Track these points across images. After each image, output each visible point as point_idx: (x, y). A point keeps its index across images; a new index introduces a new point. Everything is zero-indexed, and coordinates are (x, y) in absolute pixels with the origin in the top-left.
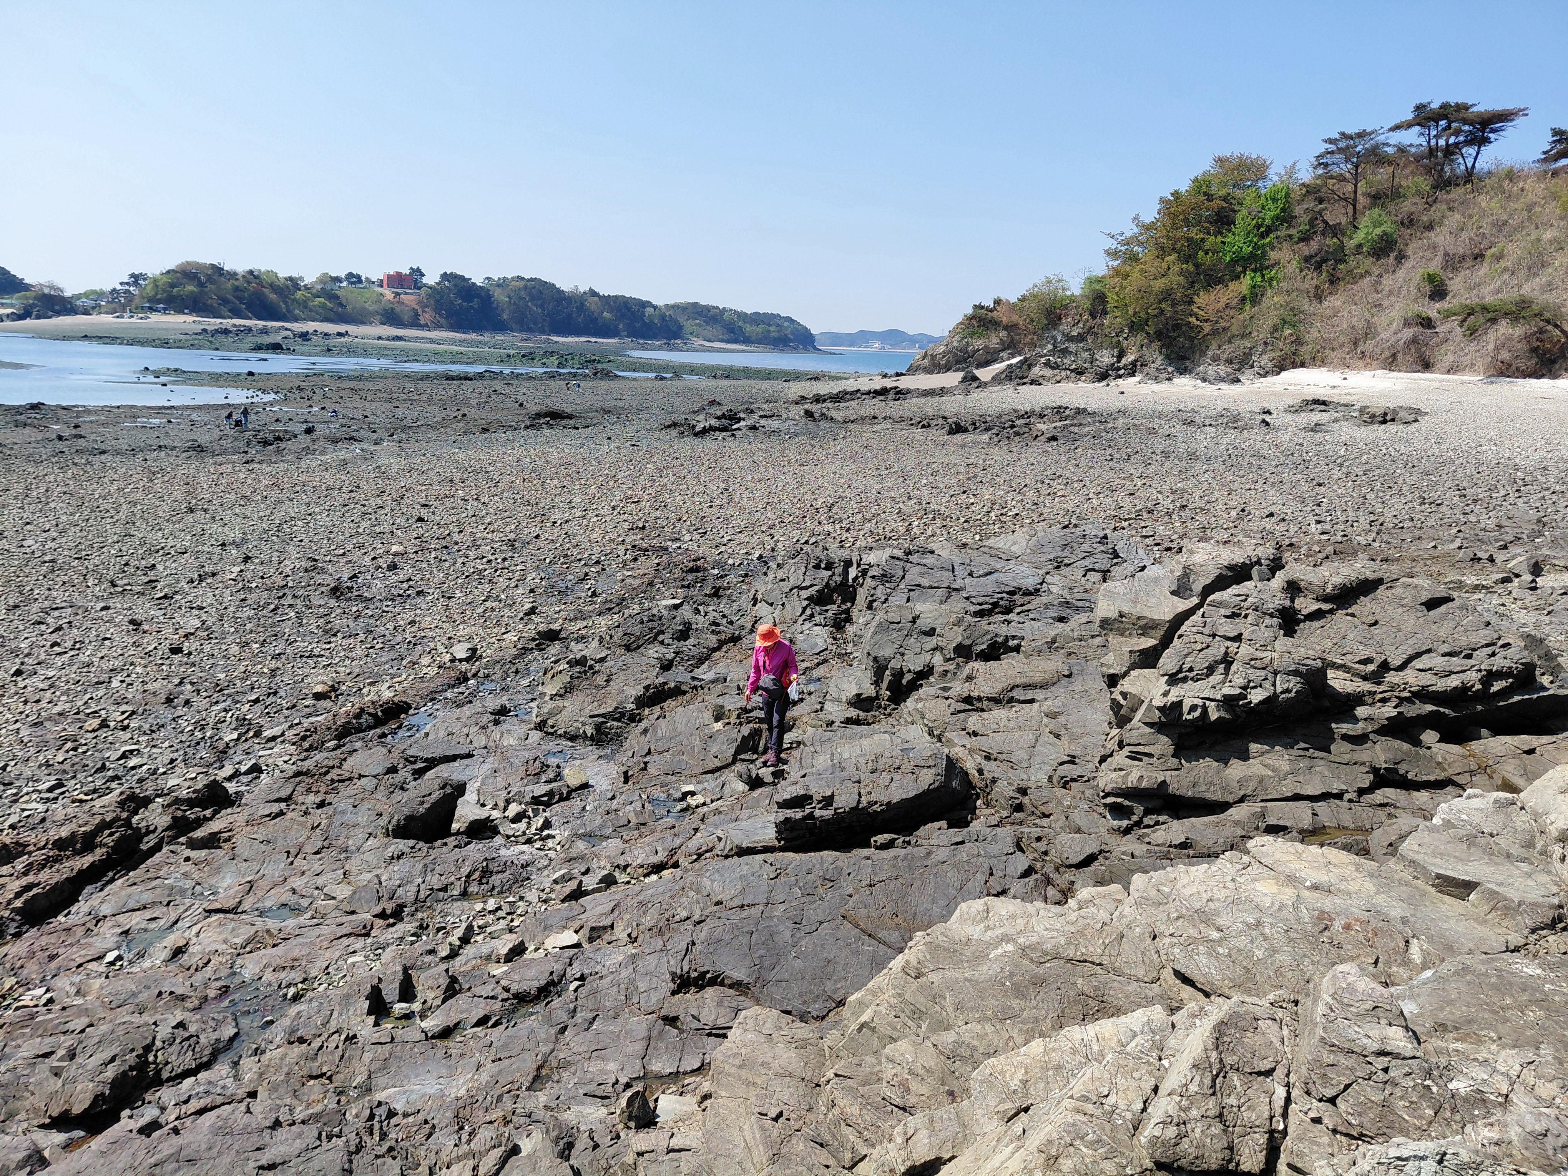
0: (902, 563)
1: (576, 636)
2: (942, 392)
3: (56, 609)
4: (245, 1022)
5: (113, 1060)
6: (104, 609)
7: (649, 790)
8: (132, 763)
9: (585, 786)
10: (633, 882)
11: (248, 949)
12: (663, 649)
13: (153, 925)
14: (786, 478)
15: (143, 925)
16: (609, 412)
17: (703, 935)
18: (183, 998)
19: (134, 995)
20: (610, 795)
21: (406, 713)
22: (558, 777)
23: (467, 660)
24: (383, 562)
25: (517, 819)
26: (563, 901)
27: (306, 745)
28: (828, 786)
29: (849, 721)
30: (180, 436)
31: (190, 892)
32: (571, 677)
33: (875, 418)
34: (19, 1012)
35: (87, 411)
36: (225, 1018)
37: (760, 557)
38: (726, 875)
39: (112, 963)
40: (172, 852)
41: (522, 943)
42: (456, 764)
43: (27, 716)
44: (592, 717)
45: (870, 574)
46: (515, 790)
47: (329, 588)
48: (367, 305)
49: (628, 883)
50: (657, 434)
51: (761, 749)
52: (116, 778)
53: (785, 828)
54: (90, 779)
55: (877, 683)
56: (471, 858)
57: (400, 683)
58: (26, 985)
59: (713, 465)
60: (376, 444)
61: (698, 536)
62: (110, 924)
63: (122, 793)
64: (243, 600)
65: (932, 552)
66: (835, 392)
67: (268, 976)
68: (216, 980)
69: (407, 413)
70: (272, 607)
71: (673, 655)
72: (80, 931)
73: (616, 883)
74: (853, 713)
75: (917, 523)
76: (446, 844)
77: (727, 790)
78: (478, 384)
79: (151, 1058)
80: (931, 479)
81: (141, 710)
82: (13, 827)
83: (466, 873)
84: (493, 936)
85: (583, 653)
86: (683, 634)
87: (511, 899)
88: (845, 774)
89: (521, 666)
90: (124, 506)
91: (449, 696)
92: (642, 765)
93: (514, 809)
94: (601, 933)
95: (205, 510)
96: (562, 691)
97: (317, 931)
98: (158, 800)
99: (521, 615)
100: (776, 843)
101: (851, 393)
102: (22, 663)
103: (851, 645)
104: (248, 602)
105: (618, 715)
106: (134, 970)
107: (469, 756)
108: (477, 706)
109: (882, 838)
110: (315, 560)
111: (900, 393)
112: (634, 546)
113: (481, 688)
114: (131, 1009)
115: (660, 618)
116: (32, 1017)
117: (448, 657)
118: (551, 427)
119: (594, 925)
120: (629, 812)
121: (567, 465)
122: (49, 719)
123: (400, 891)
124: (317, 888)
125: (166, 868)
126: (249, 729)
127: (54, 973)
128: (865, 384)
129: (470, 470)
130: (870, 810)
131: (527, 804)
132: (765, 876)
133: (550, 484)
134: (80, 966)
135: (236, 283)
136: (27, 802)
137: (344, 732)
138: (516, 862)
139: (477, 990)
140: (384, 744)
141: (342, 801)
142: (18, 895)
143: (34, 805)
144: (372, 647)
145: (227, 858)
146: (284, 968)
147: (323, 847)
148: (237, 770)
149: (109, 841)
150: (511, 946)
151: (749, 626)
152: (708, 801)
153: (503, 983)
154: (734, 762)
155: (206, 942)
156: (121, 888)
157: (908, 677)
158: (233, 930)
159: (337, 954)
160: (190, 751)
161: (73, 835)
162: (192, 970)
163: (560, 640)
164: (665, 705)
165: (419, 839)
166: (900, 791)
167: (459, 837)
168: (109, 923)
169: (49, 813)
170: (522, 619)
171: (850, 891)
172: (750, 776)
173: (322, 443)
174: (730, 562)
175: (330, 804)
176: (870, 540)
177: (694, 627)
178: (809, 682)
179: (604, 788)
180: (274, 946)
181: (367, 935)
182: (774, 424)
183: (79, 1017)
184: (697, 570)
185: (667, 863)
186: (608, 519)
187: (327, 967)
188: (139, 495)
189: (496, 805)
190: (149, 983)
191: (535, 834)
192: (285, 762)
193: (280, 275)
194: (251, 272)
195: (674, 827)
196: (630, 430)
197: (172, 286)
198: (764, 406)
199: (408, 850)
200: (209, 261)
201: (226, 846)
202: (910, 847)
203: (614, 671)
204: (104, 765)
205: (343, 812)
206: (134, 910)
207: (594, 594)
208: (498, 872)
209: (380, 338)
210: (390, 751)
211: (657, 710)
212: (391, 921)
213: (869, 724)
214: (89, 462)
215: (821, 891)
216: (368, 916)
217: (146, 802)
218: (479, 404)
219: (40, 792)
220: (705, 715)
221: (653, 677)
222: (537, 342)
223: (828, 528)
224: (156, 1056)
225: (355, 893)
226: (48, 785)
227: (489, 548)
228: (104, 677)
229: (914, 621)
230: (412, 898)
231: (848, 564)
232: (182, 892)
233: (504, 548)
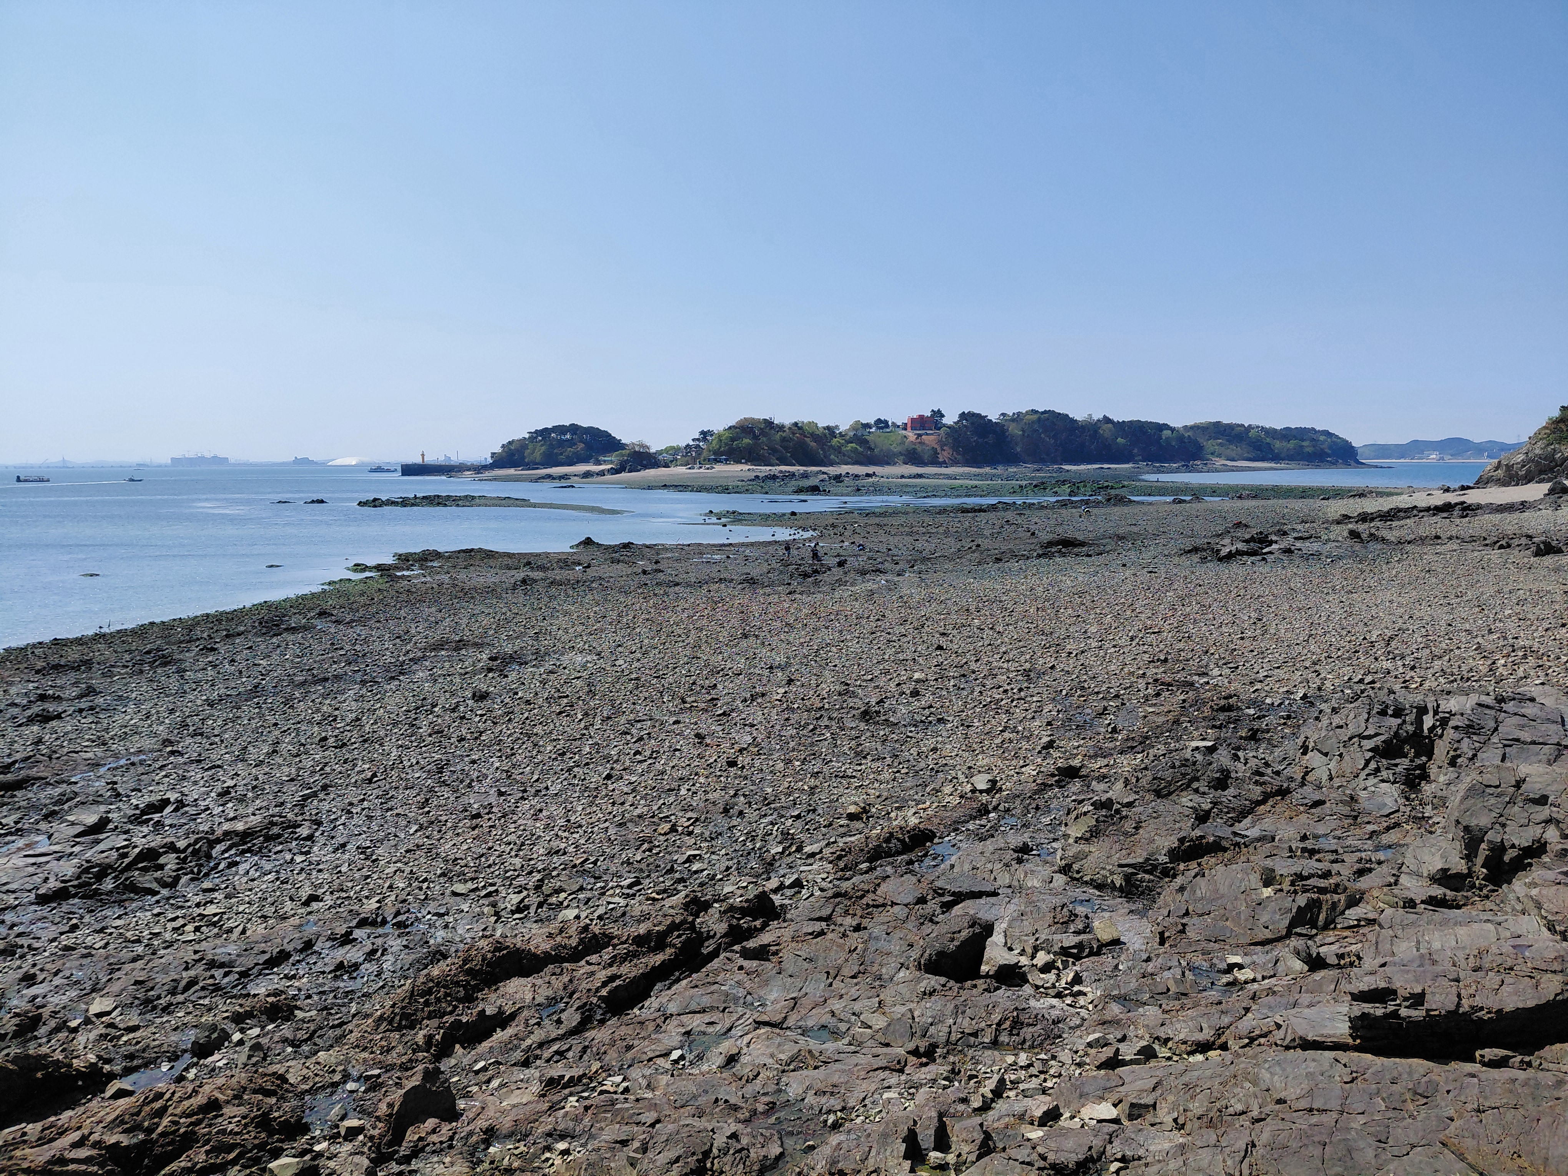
0: (1493, 712)
1: (1097, 774)
2: (1523, 506)
3: (639, 721)
4: (789, 1142)
5: (677, 1160)
6: (675, 722)
7: (1189, 956)
8: (695, 867)
9: (1116, 942)
10: (1175, 1058)
11: (792, 1067)
12: (1197, 798)
13: (710, 1029)
14: (1332, 606)
15: (703, 1028)
16: (1124, 538)
17: (1265, 1137)
18: (736, 1108)
19: (695, 1097)
20: (1145, 957)
21: (932, 841)
22: (1087, 929)
23: (988, 791)
24: (907, 689)
25: (1047, 968)
26: (1099, 1068)
27: (842, 864)
28: (1417, 981)
29: (1434, 902)
30: (736, 570)
31: (742, 1001)
32: (1097, 820)
33: (1438, 537)
34: (602, 1097)
35: (666, 549)
36: (772, 1135)
37: (1304, 697)
38: (1289, 1070)
39: (676, 1062)
40: (728, 959)
41: (1057, 1107)
42: (982, 901)
43: (614, 816)
44: (1120, 866)
45: (1452, 723)
46: (1043, 937)
47: (859, 711)
48: (892, 447)
49: (1169, 1059)
50: (1176, 560)
51: (1321, 923)
52: (682, 880)
53: (1360, 1024)
54: (661, 879)
55: (1470, 855)
56: (1001, 1006)
57: (925, 809)
58: (607, 1070)
59: (1242, 592)
60: (899, 575)
61: (1228, 671)
62: (676, 1023)
63: (687, 896)
64: (787, 719)
65: (1532, 700)
66: (1386, 509)
67: (810, 1099)
68: (764, 1094)
69: (925, 545)
70: (811, 727)
71: (1210, 806)
72: (651, 1026)
73: (1156, 1057)
74: (1438, 891)
75: (1502, 662)
76: (975, 986)
77: (1281, 966)
78: (991, 515)
79: (709, 1165)
80: (1518, 609)
81: (703, 818)
82: (600, 918)
83: (996, 1021)
84: (1025, 1094)
85: (1108, 795)
86: (1222, 782)
87: (1043, 1056)
88: (1438, 969)
89: (1041, 803)
90: (693, 632)
91: (971, 828)
92: (1180, 927)
93: (1042, 958)
94: (1143, 1111)
95: (757, 636)
96: (1088, 835)
97: (855, 1059)
98: (716, 905)
99: (1039, 748)
100: (1350, 1041)
101: (1406, 510)
102: (612, 769)
103: (1429, 807)
104: (792, 722)
105: (1149, 866)
106: (693, 1071)
107: (995, 894)
108: (999, 841)
109: (1490, 1053)
110: (848, 685)
111: (1467, 510)
112: (1156, 680)
113: (1002, 822)
114: (693, 1112)
115: (1194, 763)
116: (613, 1103)
117: (969, 787)
118: (1064, 555)
119: (1134, 1101)
120: (1168, 978)
121: (1081, 594)
122: (631, 821)
123: (932, 1030)
124: (854, 1014)
125: (722, 975)
126: (792, 844)
127: (630, 1062)
128: (1421, 500)
129: (985, 599)
130: (1474, 1017)
131: (1055, 954)
132: (1338, 1078)
133: (1065, 613)
134: (650, 1060)
135: (784, 435)
136: (611, 896)
137: (876, 855)
138: (1046, 1016)
139: (1013, 1153)
140: (911, 872)
141: (876, 927)
142: (604, 984)
143: (617, 899)
144: (898, 772)
145: (774, 972)
146: (824, 1093)
147: (859, 972)
148: (782, 883)
149: (677, 941)
150: (1045, 1109)
151: (1298, 777)
152: (1259, 977)
153: (1040, 1149)
154: (1288, 935)
155: (755, 1053)
156: (685, 989)
157: (1510, 855)
158: (779, 1045)
159: (873, 1087)
160: (743, 861)
161: (649, 932)
162: (744, 1081)
163: (1080, 777)
164: (1204, 860)
165: (950, 977)
166: (1515, 998)
167: (988, 981)
168: (674, 1022)
169: (629, 908)
170: (1039, 752)
171: (1452, 1113)
172: (1310, 955)
173: (852, 575)
174: (1268, 701)
175: (865, 928)
176: (1441, 680)
177: (1233, 775)
178: (1377, 849)
179: (1137, 946)
180: (816, 1068)
181: (901, 1071)
182: (1315, 546)
183: (649, 1111)
184: (1229, 708)
185: (1214, 1043)
186: (1126, 650)
187: (864, 1099)
188: (705, 622)
189: (1023, 950)
190: (708, 1088)
191: (1065, 988)
192: (823, 879)
193: (820, 425)
194: (796, 424)
195: (1220, 1003)
196: (1147, 556)
197: (733, 440)
198: (1299, 527)
199: (939, 987)
200: (762, 417)
201: (774, 959)
202: (1530, 1070)
203: (1143, 818)
204: (672, 866)
205: (877, 939)
206: (695, 1012)
207: (1114, 730)
208: (1029, 1025)
209: (902, 477)
210: (919, 881)
211: (1193, 865)
212: (924, 1060)
213: (1459, 907)
214: (666, 593)
215: (1411, 1106)
216: (902, 1051)
217: (705, 906)
218: (992, 534)
219: (622, 887)
220: (1251, 877)
221: (1187, 828)
222: (1047, 472)
223: (1387, 665)
224: (713, 1163)
225: (889, 1025)
226: (629, 881)
227: (1005, 677)
228: (674, 785)
229: (1518, 785)
230: (944, 1039)
231: (1422, 711)
232: (736, 999)
233: (1020, 678)
